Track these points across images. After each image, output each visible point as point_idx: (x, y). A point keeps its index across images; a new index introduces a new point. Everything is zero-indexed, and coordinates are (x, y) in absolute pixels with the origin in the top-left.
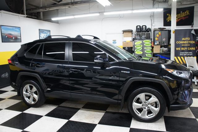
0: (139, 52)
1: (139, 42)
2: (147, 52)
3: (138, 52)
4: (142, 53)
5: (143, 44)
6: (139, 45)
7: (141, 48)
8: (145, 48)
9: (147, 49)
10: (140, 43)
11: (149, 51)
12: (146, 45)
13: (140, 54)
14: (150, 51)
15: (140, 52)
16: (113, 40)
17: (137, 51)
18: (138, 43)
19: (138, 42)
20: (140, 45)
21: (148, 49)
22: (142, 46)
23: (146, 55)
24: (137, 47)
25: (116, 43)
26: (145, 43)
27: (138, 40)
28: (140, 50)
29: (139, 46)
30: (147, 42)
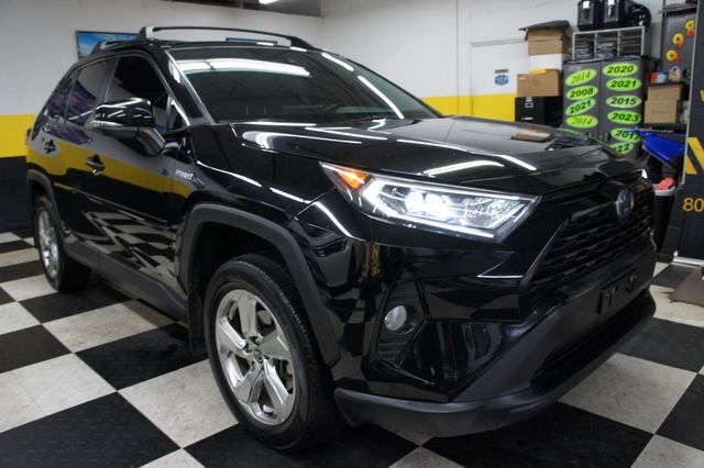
0: (584, 117)
1: (586, 72)
2: (618, 121)
3: (578, 119)
4: (594, 122)
5: (600, 81)
6: (582, 89)
7: (593, 102)
8: (609, 101)
9: (616, 105)
10: (586, 80)
11: (626, 113)
12: (617, 89)
13: (586, 126)
14: (633, 114)
15: (589, 118)
16: (497, 72)
17: (576, 113)
18: (580, 77)
19: (581, 73)
20: (588, 88)
21: (622, 106)
22: (596, 91)
23: (614, 133)
24: (575, 98)
25: (507, 82)
26: (609, 78)
27: (578, 67)
28: (588, 108)
29: (582, 93)
30: (619, 74)
